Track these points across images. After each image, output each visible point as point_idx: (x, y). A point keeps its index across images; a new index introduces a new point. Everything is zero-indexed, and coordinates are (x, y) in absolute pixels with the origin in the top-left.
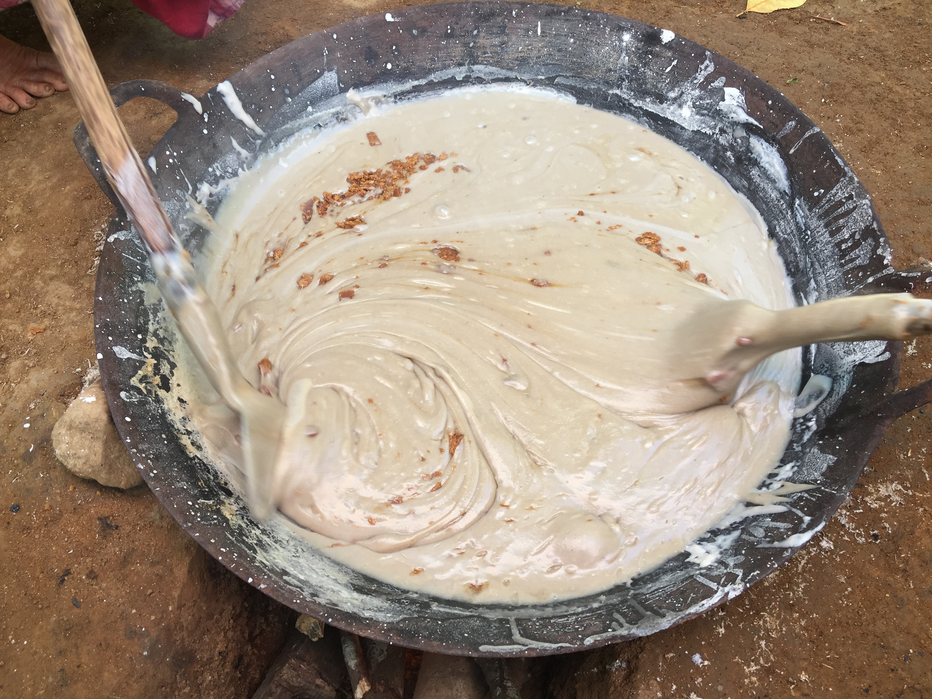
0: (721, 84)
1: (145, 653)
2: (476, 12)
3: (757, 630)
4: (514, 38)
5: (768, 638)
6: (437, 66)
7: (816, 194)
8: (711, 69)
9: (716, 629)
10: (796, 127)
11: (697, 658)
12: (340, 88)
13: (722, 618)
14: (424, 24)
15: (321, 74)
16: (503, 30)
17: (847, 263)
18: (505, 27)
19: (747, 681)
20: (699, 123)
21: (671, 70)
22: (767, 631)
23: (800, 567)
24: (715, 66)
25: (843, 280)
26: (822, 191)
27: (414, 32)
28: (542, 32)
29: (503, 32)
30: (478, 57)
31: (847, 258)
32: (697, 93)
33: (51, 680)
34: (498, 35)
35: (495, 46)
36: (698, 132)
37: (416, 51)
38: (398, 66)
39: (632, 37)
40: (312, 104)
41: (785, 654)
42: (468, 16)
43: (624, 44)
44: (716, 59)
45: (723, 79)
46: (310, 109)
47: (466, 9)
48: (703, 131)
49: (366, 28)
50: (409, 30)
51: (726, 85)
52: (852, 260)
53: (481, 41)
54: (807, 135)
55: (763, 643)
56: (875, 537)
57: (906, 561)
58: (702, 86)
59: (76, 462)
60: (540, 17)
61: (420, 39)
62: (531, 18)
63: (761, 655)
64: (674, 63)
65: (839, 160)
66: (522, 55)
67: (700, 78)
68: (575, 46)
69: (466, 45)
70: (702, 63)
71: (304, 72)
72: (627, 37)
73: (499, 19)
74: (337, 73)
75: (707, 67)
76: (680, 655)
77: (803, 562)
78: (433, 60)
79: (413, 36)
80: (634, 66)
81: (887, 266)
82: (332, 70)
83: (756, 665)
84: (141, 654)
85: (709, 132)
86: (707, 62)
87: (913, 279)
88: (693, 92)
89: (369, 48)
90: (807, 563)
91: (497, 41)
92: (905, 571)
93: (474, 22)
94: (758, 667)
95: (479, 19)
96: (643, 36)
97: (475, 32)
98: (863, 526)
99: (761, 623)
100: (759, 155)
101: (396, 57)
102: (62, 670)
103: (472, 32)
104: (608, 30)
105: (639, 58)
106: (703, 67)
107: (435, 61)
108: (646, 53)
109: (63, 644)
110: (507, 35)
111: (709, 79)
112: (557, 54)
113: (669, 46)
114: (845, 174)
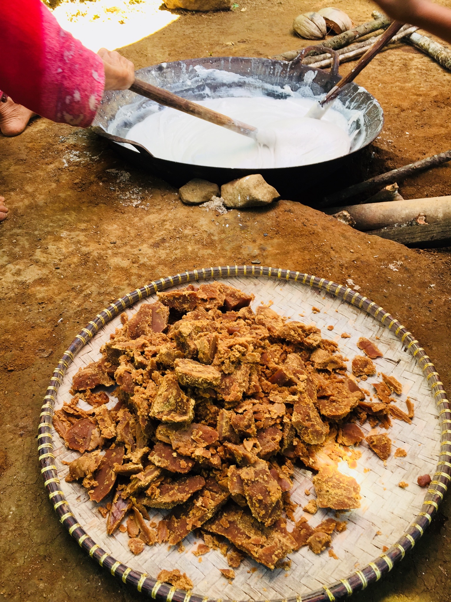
8: (185, 65)
10: (224, 62)
17: (277, 74)
20: (196, 83)
21: (174, 74)
32: (187, 75)
36: (198, 86)
39: (155, 71)
43: (154, 75)
44: (184, 62)
45: (191, 65)
48: (199, 84)
51: (193, 67)
52: (278, 72)
54: (230, 60)
58: (187, 72)
64: (173, 71)
65: (245, 58)
67: (184, 70)
72: (153, 72)
80: (162, 80)
85: (201, 83)
86: (182, 65)
87: (300, 57)
96: (157, 69)
100: (222, 77)
105: (162, 76)
106: (182, 67)
108: (163, 74)
111: (187, 69)
113: (167, 68)
114: (251, 59)
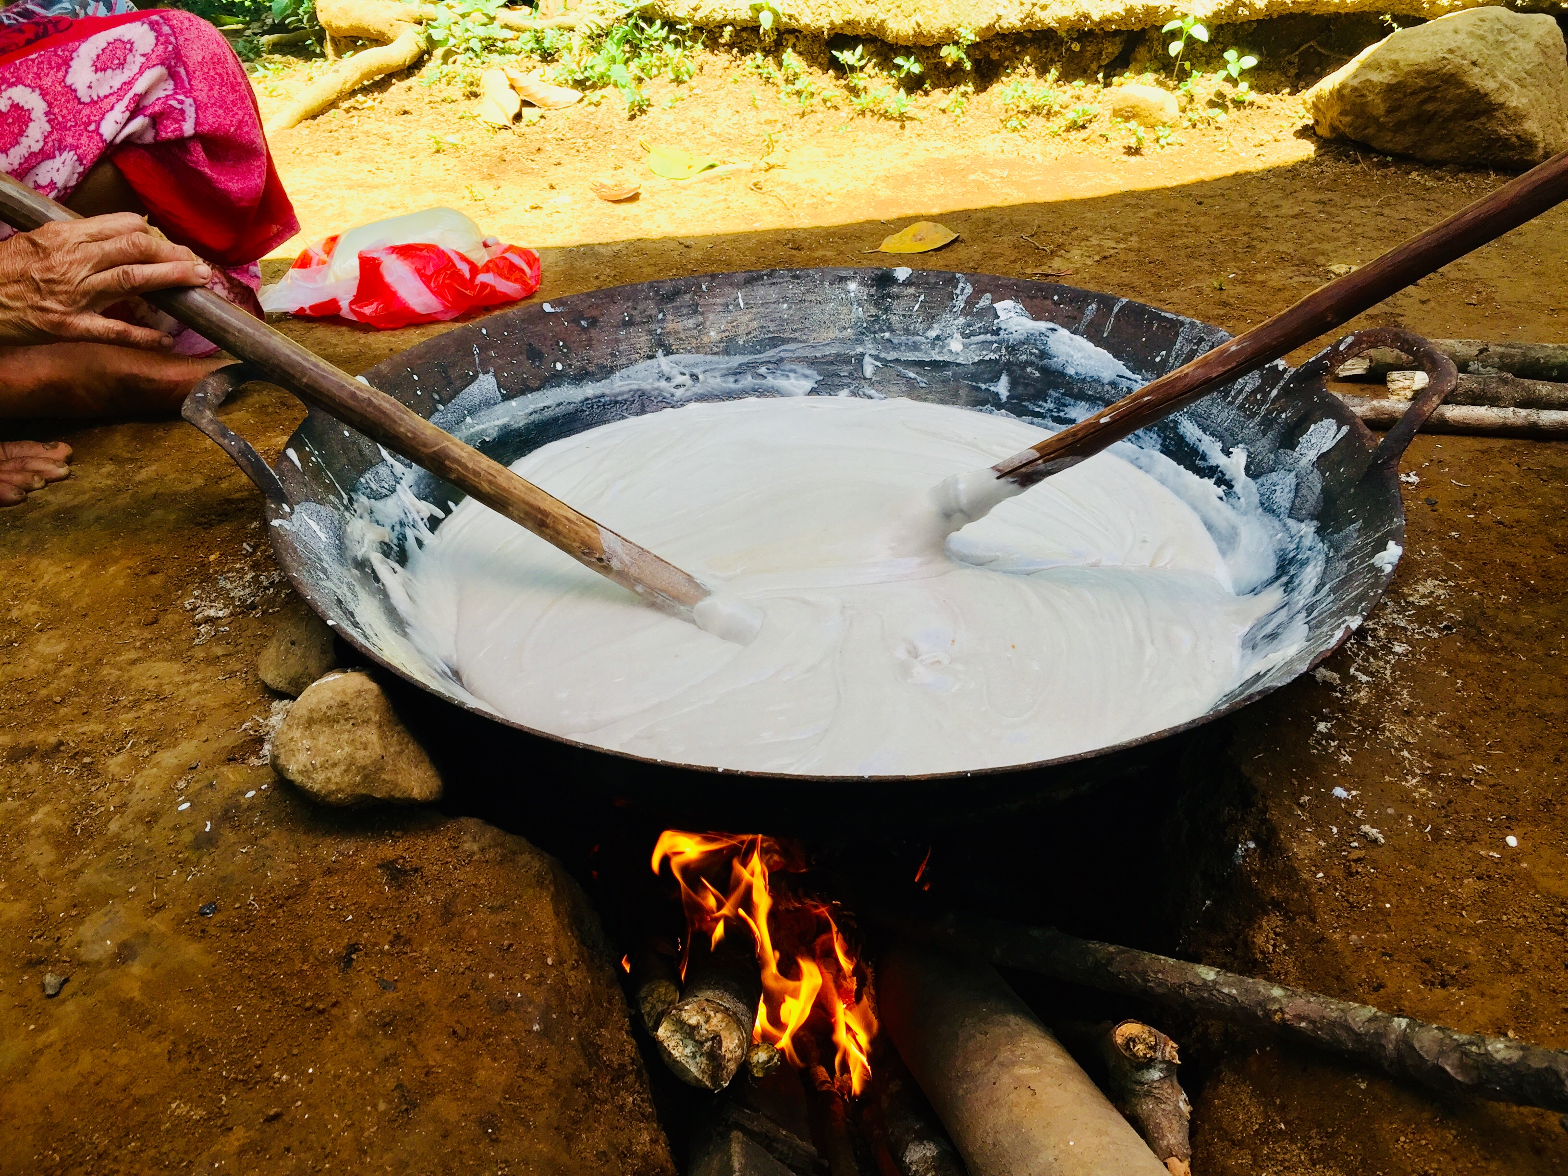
0: (988, 302)
1: (536, 1027)
2: (657, 293)
3: (1388, 743)
4: (711, 317)
5: (1406, 745)
6: (620, 362)
7: (1158, 359)
8: (969, 290)
9: (1339, 759)
10: (1098, 309)
11: (1339, 792)
12: (503, 395)
13: (1338, 747)
14: (595, 313)
15: (475, 377)
16: (694, 309)
17: (1235, 398)
18: (697, 305)
19: (1417, 795)
20: (978, 353)
21: (920, 307)
22: (1399, 738)
23: (1388, 677)
24: (973, 286)
25: (1242, 414)
26: (1164, 353)
27: (583, 322)
28: (746, 304)
29: (695, 311)
30: (671, 345)
31: (1233, 393)
33: (382, 1106)
34: (689, 316)
35: (689, 329)
36: (981, 362)
37: (590, 345)
38: (570, 366)
39: (860, 284)
40: (471, 413)
41: (1439, 756)
42: (646, 298)
43: (852, 294)
44: (972, 276)
45: (988, 295)
46: (468, 420)
47: (643, 291)
48: (987, 358)
49: (523, 321)
50: (576, 321)
51: (993, 301)
52: (1240, 392)
53: (670, 326)
54: (1116, 309)
55: (1405, 753)
56: (1446, 627)
57: (1497, 639)
58: (964, 312)
59: (329, 775)
60: (738, 286)
61: (592, 331)
62: (727, 290)
63: (1411, 765)
64: (922, 298)
65: (1167, 315)
66: (727, 334)
67: (960, 303)
68: (791, 312)
69: (650, 332)
70: (956, 288)
71: (454, 373)
72: (852, 286)
73: (687, 297)
74: (495, 376)
75: (963, 290)
76: (1317, 795)
77: (1388, 672)
78: (613, 355)
79: (584, 328)
80: (872, 316)
81: (1285, 370)
82: (488, 372)
83: (1414, 778)
84: (530, 1031)
85: (993, 356)
86: (961, 285)
87: (1325, 356)
88: (956, 322)
89: (530, 345)
90: (1393, 672)
91: (691, 323)
92: (1504, 648)
93: (657, 304)
94: (1418, 779)
95: (662, 299)
96: (873, 280)
97: (660, 316)
98: (1426, 623)
99: (1387, 733)
100: (1068, 355)
101: (566, 355)
102: (400, 1086)
103: (656, 316)
104: (827, 284)
105: (877, 305)
106: (958, 291)
107: (616, 356)
108: (883, 297)
109: (387, 1046)
110: (702, 314)
111: (970, 302)
112: (770, 324)
113: (908, 283)
114: (1182, 324)
